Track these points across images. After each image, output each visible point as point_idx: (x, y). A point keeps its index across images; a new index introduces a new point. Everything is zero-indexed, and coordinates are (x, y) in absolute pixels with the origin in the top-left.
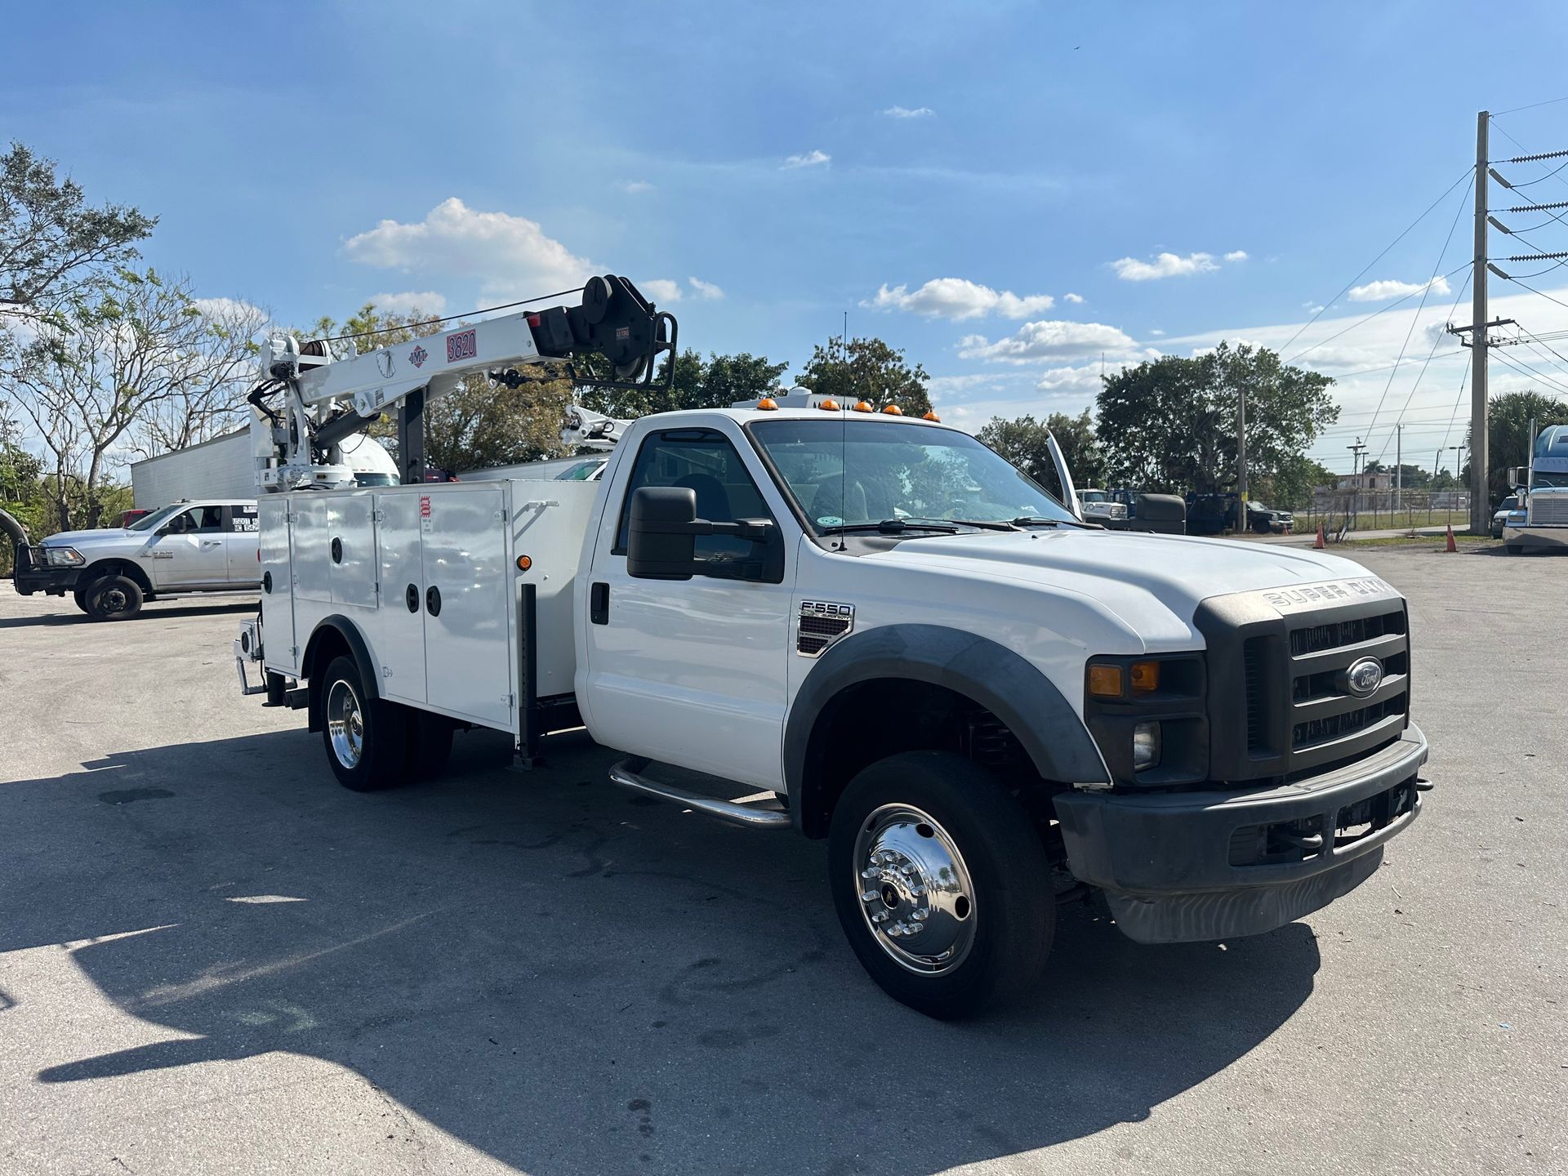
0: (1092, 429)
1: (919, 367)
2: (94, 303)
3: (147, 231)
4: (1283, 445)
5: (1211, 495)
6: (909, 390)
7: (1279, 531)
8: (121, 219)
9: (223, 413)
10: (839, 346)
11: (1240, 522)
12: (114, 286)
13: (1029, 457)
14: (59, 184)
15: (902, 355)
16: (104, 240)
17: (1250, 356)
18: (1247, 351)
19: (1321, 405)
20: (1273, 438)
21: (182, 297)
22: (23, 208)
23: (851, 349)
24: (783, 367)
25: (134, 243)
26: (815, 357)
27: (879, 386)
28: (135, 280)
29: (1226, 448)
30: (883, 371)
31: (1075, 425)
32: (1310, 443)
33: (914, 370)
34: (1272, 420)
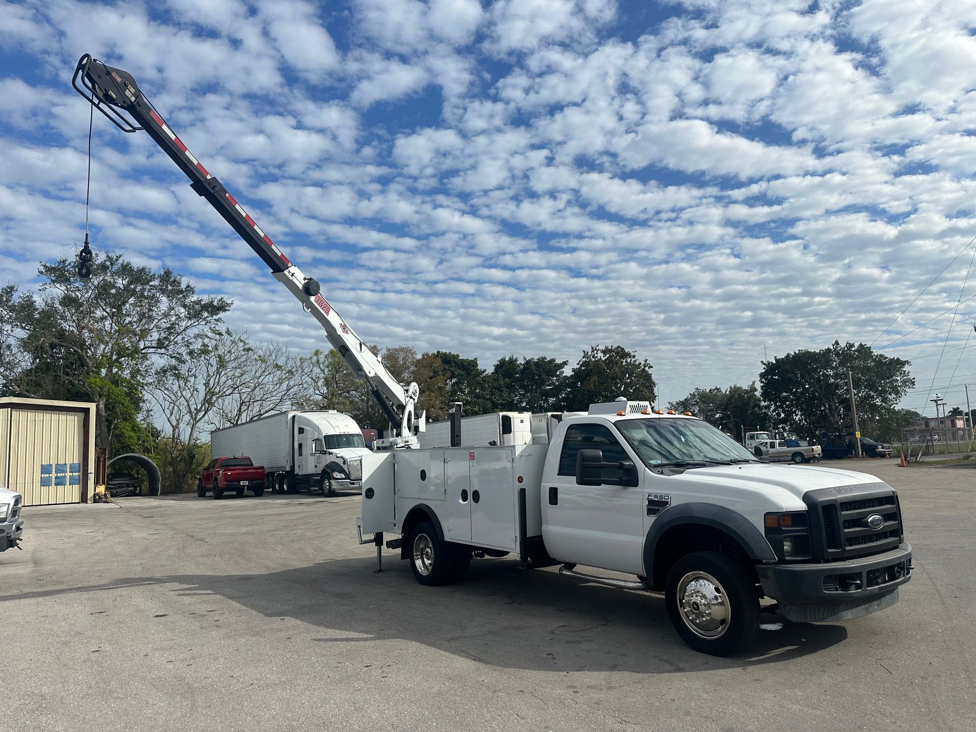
0: (758, 394)
1: (646, 361)
2: (197, 345)
3: (228, 308)
4: (881, 402)
5: (837, 434)
6: (641, 375)
7: (882, 456)
8: (215, 303)
9: (259, 402)
10: (597, 351)
11: (857, 451)
12: (208, 337)
13: (719, 412)
14: (183, 286)
15: (635, 354)
16: (205, 314)
17: (853, 349)
18: (852, 346)
19: (903, 377)
20: (874, 398)
21: (241, 341)
22: (164, 299)
23: (603, 352)
24: (565, 363)
25: (222, 315)
26: (583, 358)
27: (622, 372)
28: (220, 334)
29: (844, 405)
30: (624, 364)
31: (746, 392)
32: (898, 401)
33: (643, 363)
34: (872, 386)
